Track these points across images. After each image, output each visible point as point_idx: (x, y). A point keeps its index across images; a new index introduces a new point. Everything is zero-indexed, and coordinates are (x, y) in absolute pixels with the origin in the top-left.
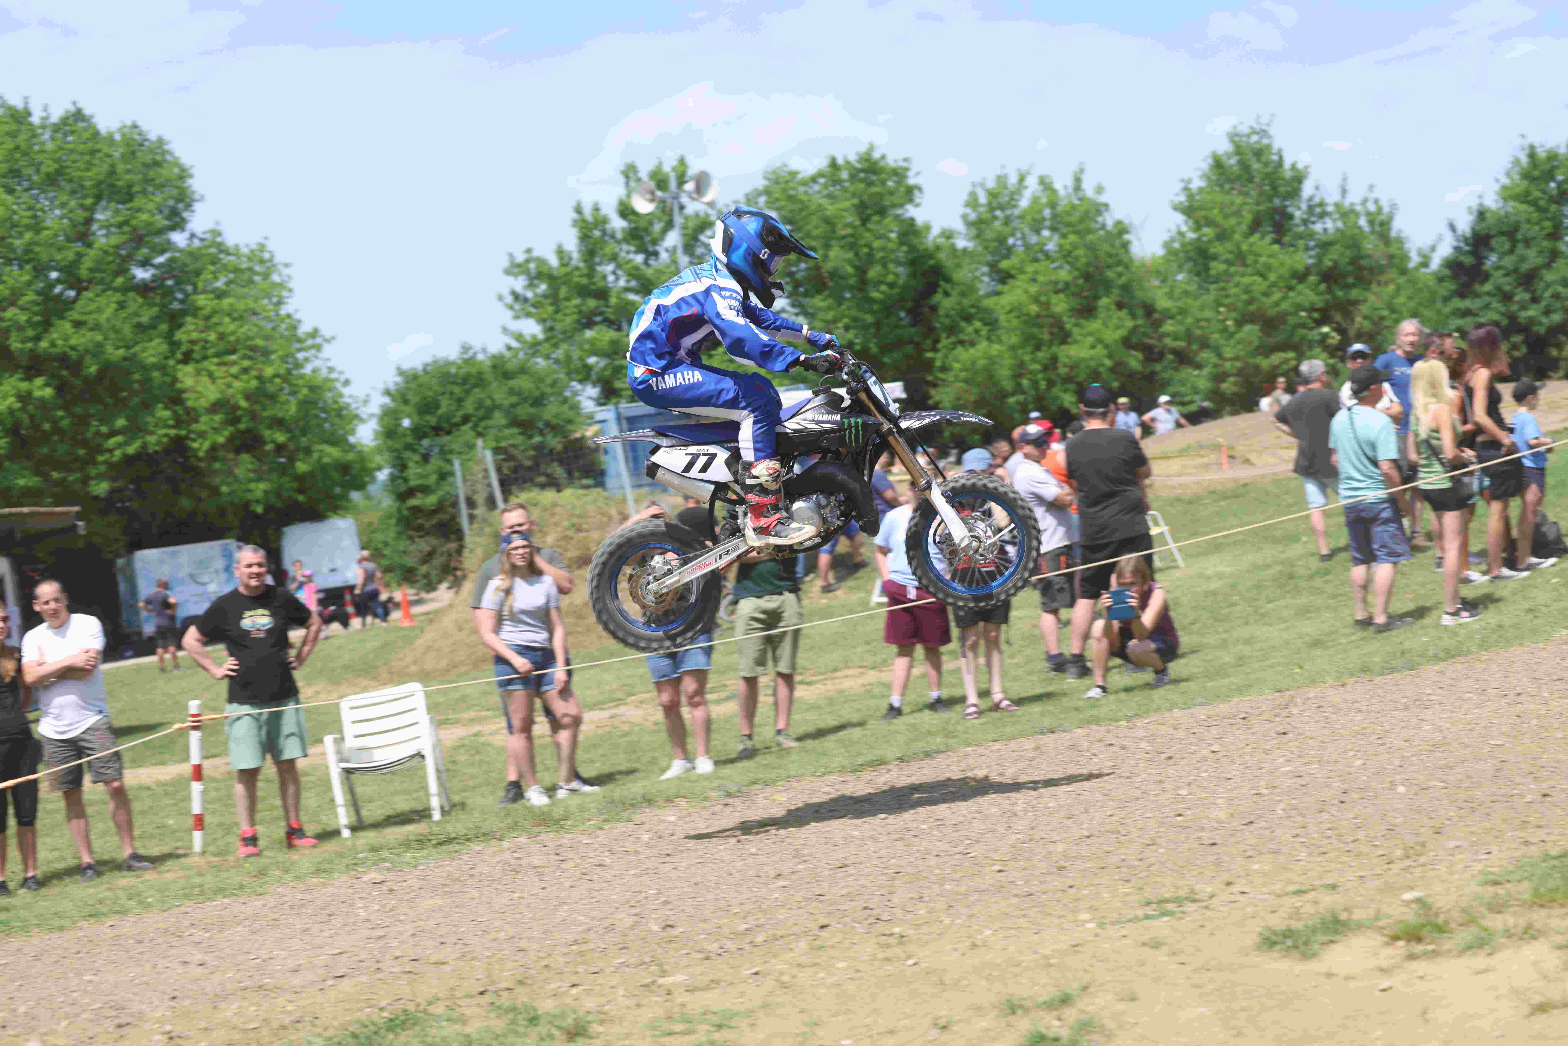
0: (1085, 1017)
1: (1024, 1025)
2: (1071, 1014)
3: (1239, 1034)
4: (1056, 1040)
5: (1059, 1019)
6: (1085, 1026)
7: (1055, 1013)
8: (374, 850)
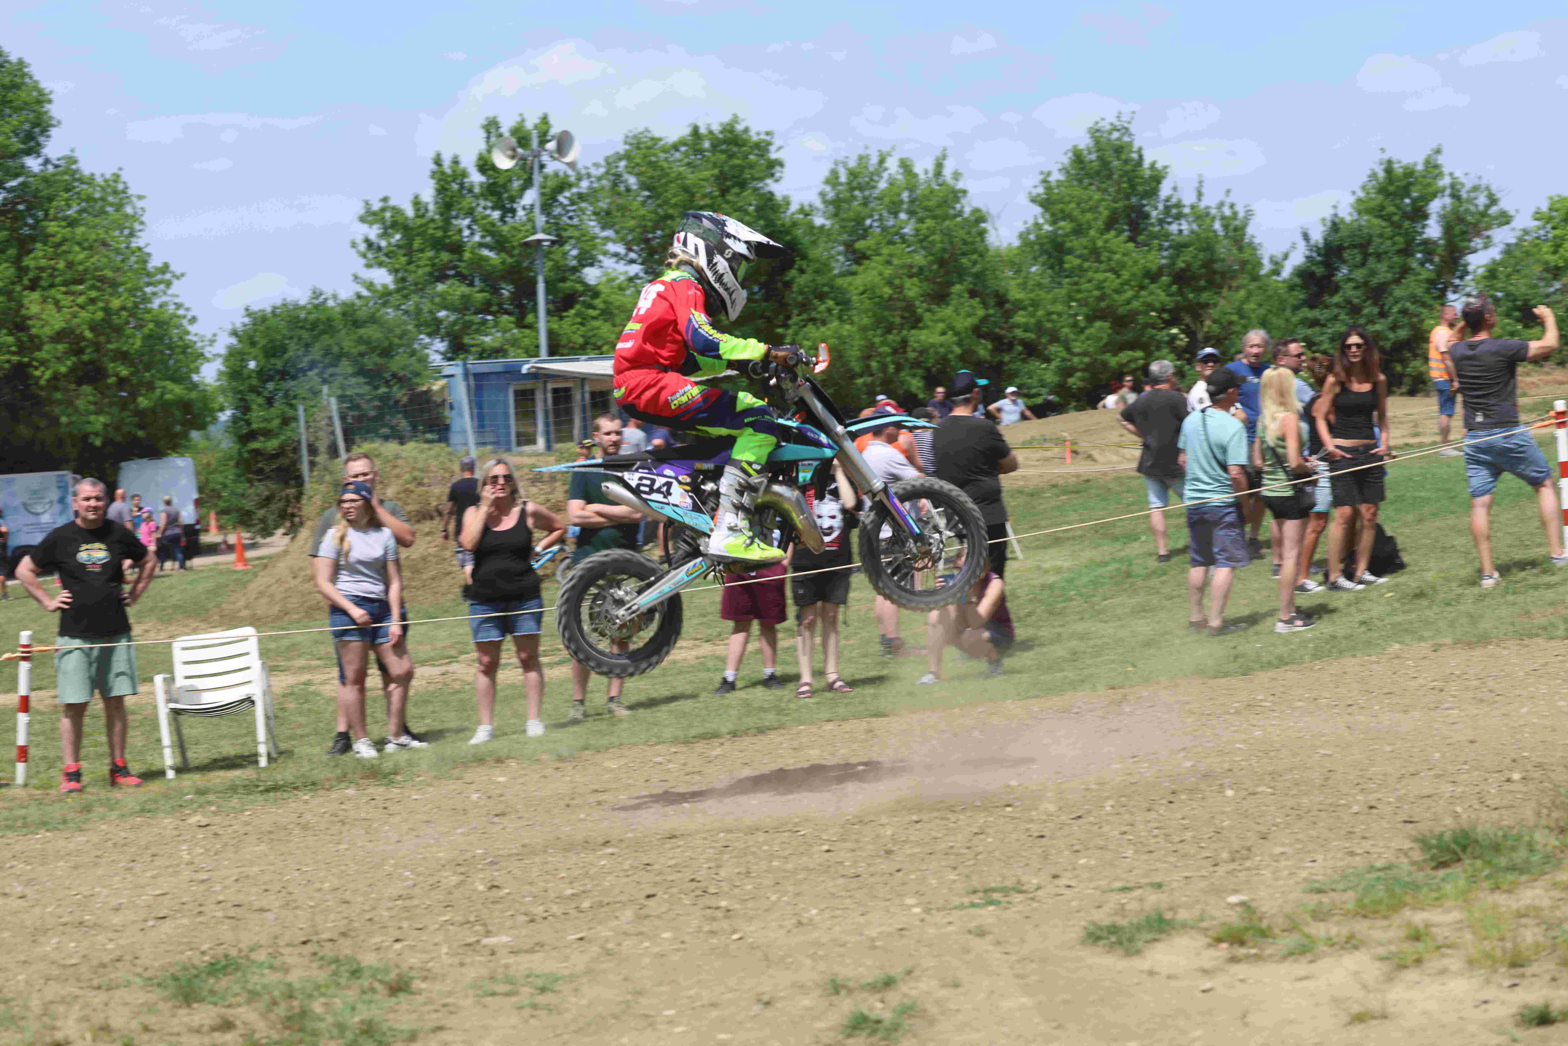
0: (907, 1001)
1: (846, 1006)
2: (894, 997)
3: (1059, 1027)
4: (878, 1022)
5: (882, 1001)
6: (907, 1010)
7: (878, 996)
8: (201, 792)
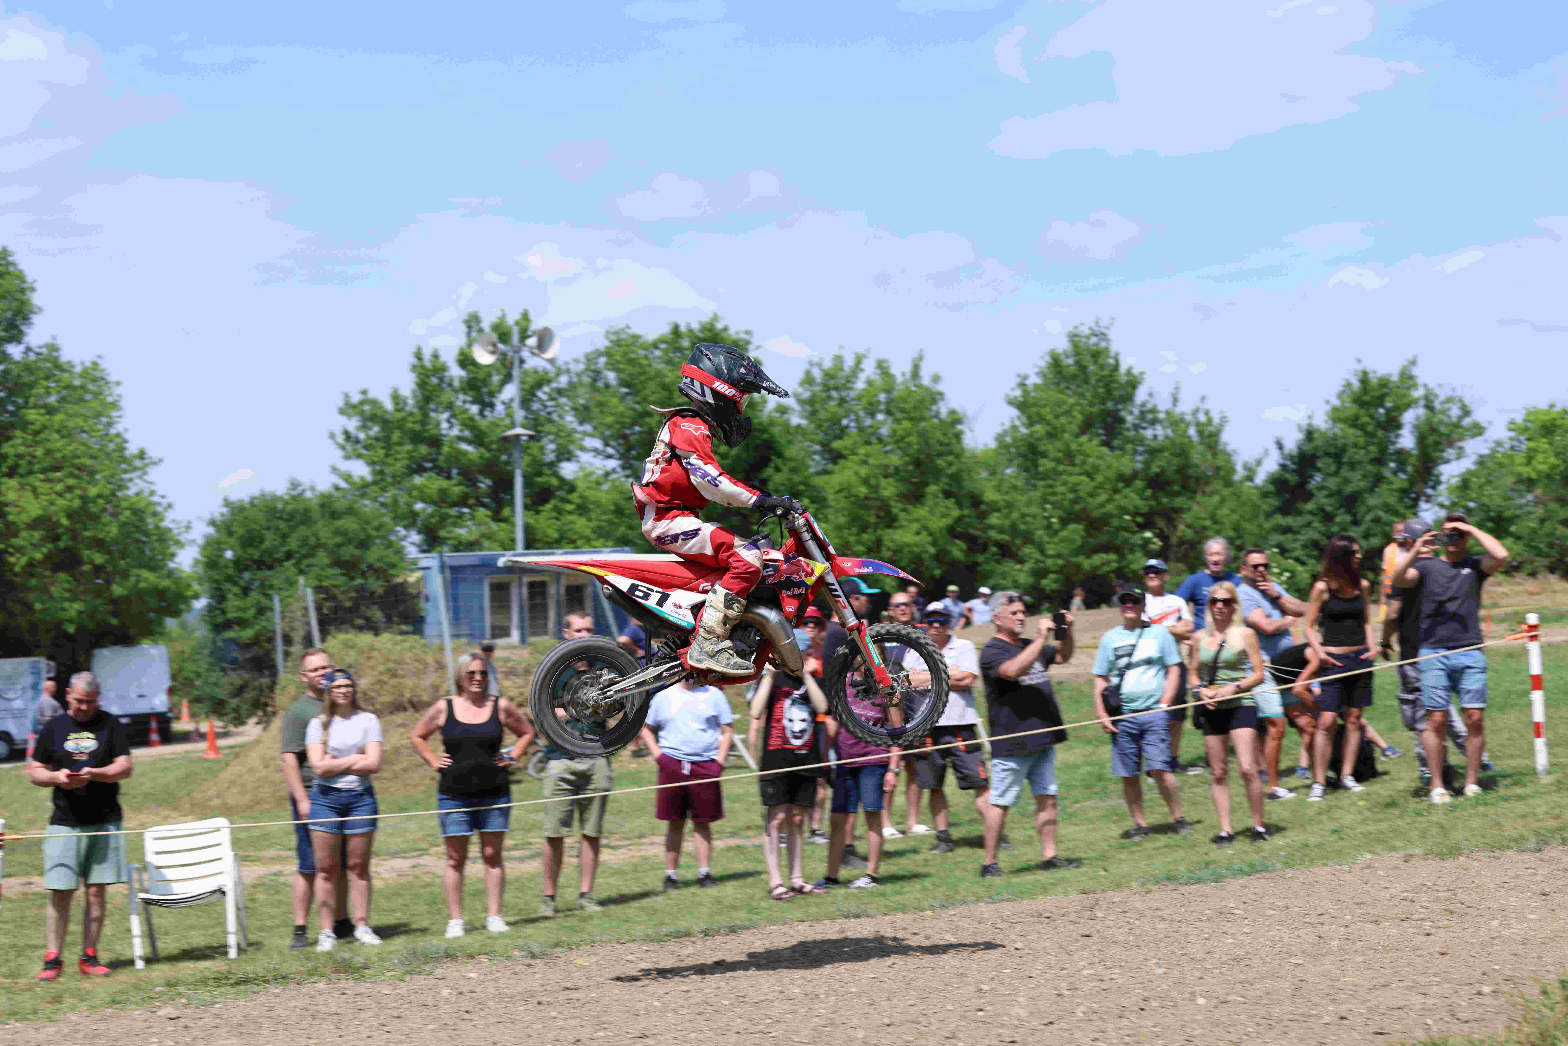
8: (171, 984)
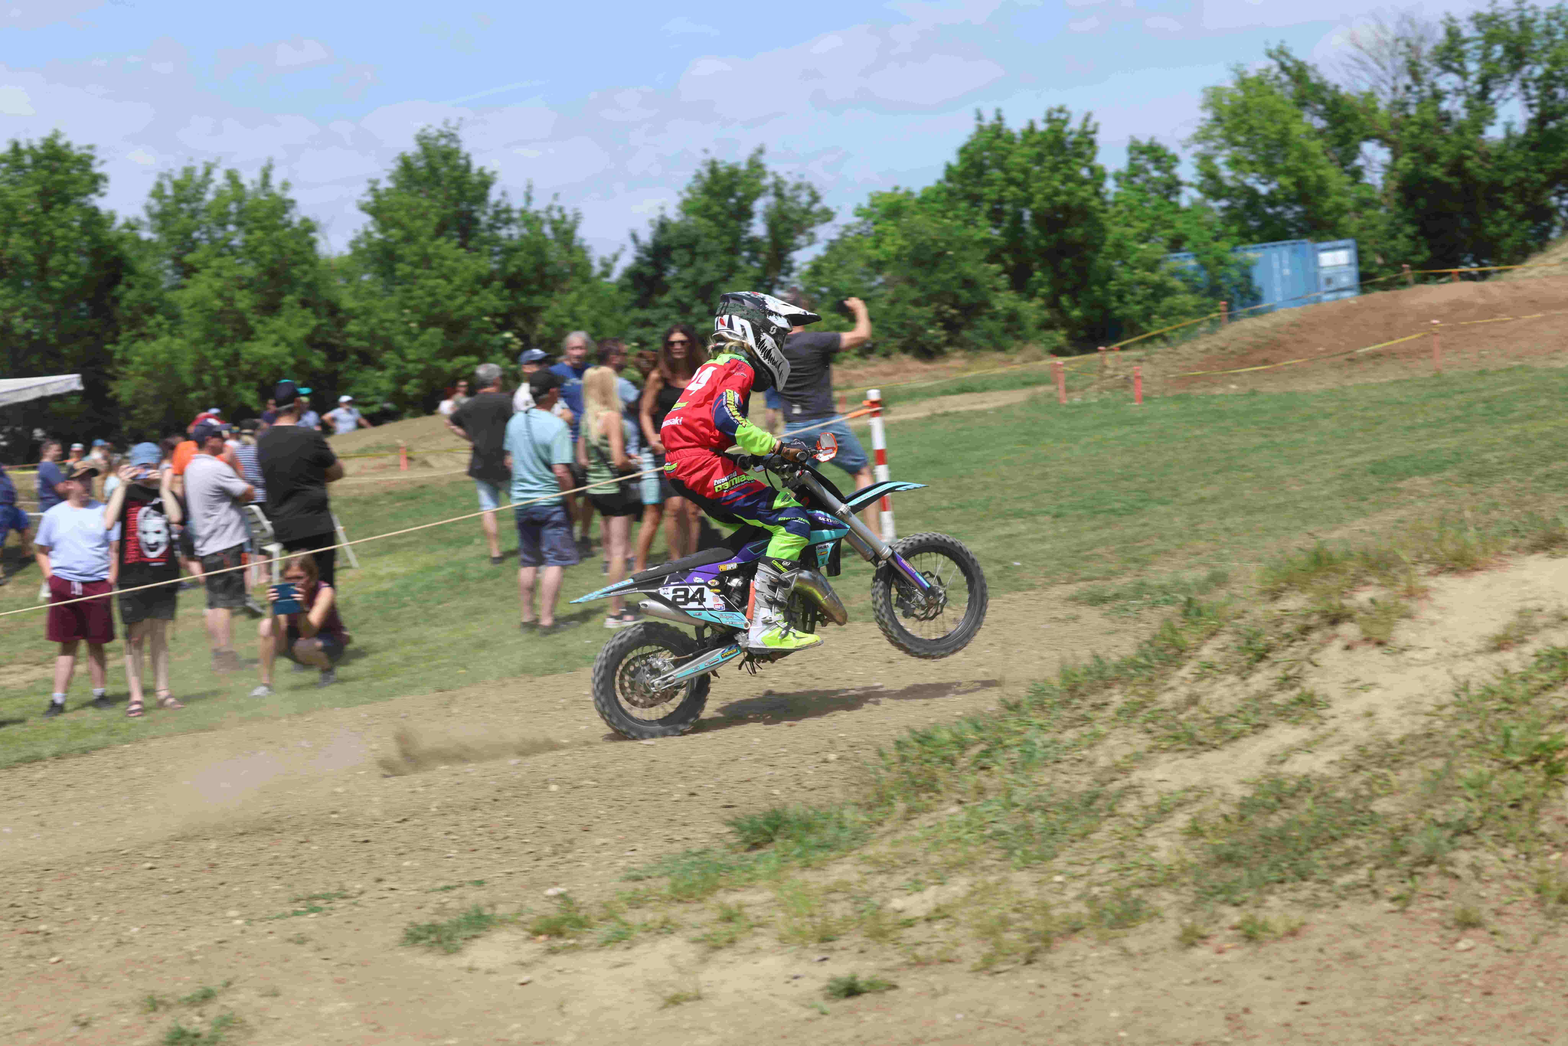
0: (226, 1013)
1: (165, 1022)
2: (212, 1010)
3: (379, 1029)
4: (197, 1036)
5: (201, 1015)
6: (226, 1022)
7: (196, 1010)
